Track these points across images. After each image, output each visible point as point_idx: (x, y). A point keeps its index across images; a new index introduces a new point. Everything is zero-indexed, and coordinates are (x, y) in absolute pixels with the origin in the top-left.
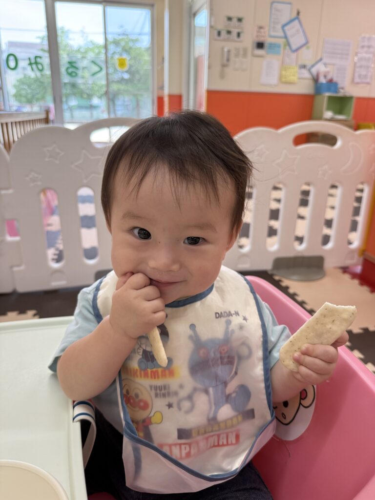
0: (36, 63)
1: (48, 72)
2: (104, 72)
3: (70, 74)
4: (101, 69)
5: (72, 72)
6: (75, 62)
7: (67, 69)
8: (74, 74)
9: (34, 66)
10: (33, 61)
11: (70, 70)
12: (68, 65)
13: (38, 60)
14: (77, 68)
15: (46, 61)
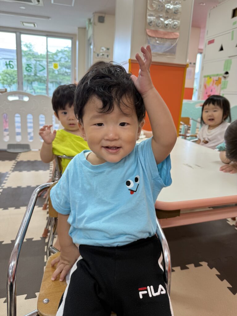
0: (10, 64)
1: (16, 69)
2: (45, 71)
3: (27, 71)
4: (44, 69)
5: (29, 70)
6: (30, 65)
7: (26, 68)
8: (30, 71)
9: (8, 66)
10: (8, 63)
11: (28, 69)
12: (27, 66)
13: (11, 63)
14: (32, 68)
15: (15, 63)
